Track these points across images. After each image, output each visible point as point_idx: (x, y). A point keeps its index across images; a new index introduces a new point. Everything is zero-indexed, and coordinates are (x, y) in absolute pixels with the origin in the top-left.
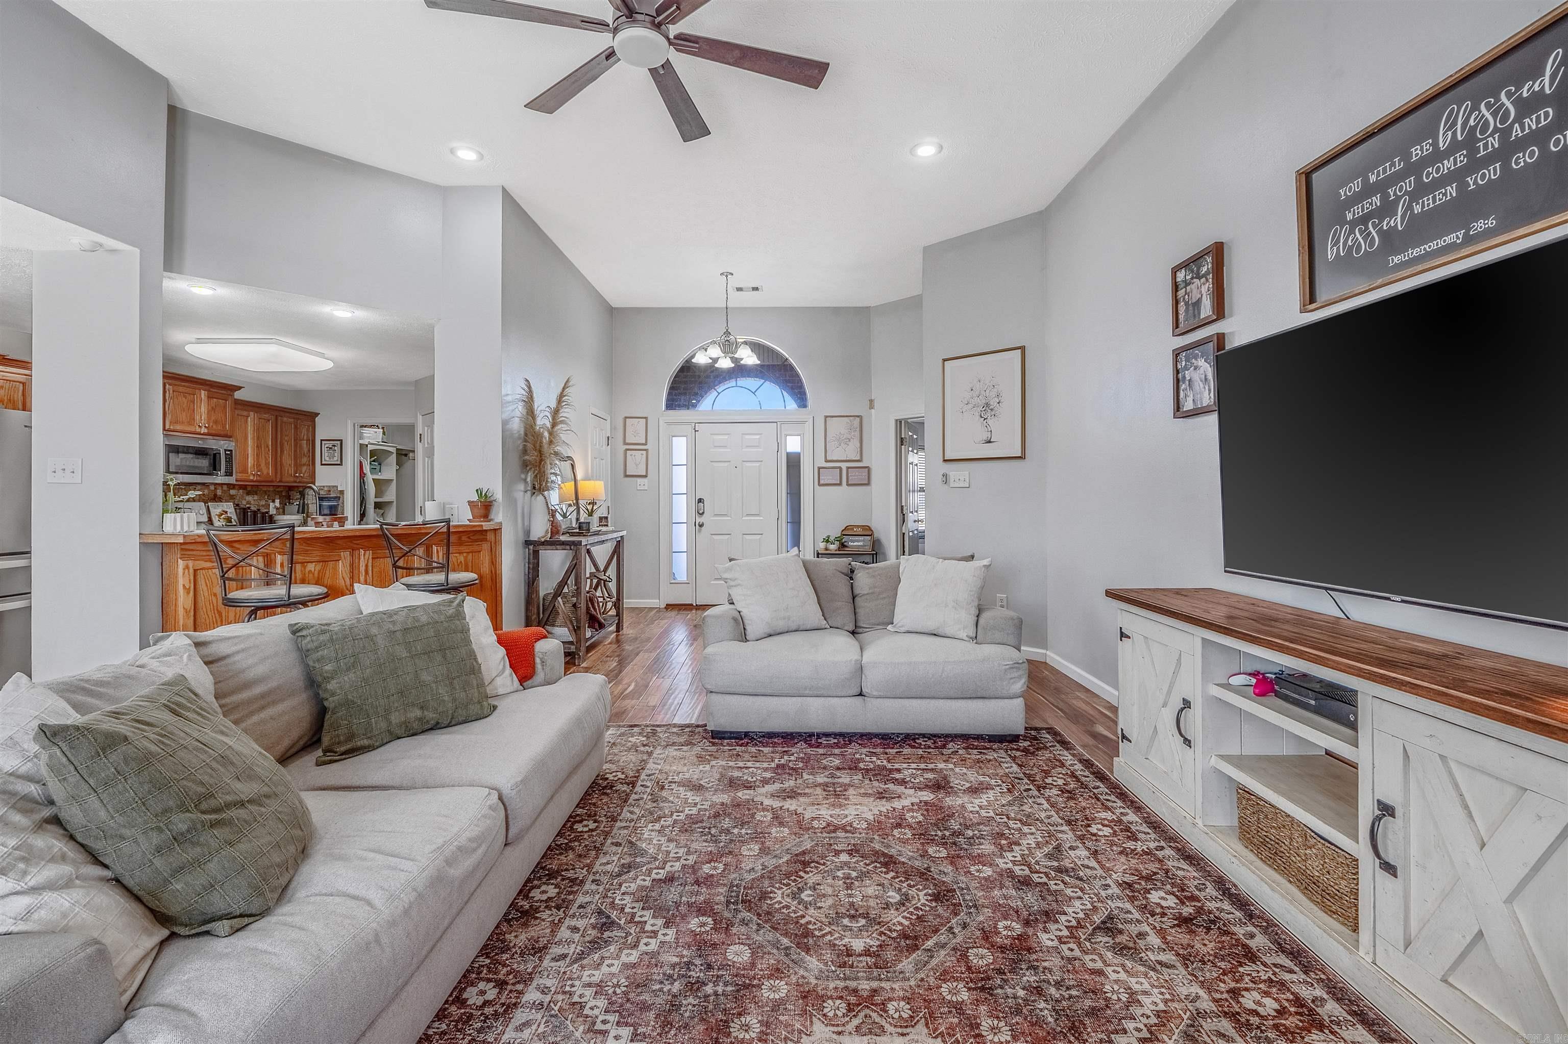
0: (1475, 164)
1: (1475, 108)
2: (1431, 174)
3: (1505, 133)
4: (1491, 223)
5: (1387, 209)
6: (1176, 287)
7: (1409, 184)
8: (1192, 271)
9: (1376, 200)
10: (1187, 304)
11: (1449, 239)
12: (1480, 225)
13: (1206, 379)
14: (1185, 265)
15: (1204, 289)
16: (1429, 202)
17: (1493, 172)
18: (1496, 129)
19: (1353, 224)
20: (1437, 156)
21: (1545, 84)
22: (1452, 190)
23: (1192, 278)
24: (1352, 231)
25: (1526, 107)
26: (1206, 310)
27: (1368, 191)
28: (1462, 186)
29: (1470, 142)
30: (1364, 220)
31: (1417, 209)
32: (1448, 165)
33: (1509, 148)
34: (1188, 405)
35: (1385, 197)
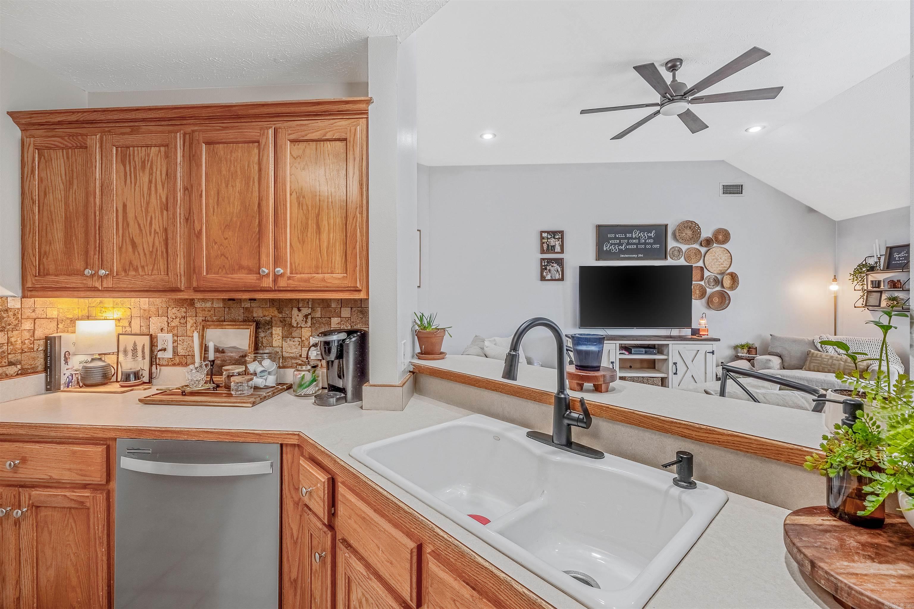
0: (639, 243)
1: (640, 233)
2: (631, 241)
3: (645, 240)
4: (642, 256)
5: (621, 244)
6: (542, 238)
7: (626, 241)
8: (551, 235)
9: (618, 241)
10: (548, 245)
11: (634, 256)
12: (640, 255)
13: (557, 271)
14: (548, 232)
15: (557, 243)
16: (630, 247)
17: (643, 246)
18: (644, 239)
19: (612, 244)
20: (632, 238)
21: (652, 235)
22: (635, 246)
23: (551, 238)
24: (611, 245)
25: (650, 238)
26: (558, 249)
27: (615, 238)
28: (637, 247)
29: (639, 239)
30: (615, 244)
31: (628, 247)
32: (634, 241)
33: (645, 244)
34: (549, 277)
35: (620, 241)
